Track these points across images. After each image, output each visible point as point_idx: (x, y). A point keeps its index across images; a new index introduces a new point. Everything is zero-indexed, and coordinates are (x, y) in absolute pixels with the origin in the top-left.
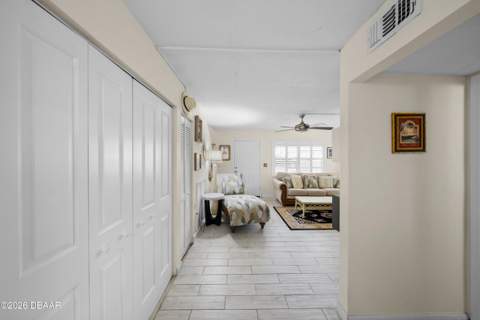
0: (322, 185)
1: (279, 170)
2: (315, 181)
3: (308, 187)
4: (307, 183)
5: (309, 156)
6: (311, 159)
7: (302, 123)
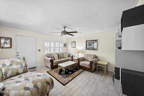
0: (65, 57)
1: (47, 52)
2: (62, 56)
3: (60, 58)
4: (60, 57)
5: (58, 46)
6: (59, 47)
7: (65, 30)
